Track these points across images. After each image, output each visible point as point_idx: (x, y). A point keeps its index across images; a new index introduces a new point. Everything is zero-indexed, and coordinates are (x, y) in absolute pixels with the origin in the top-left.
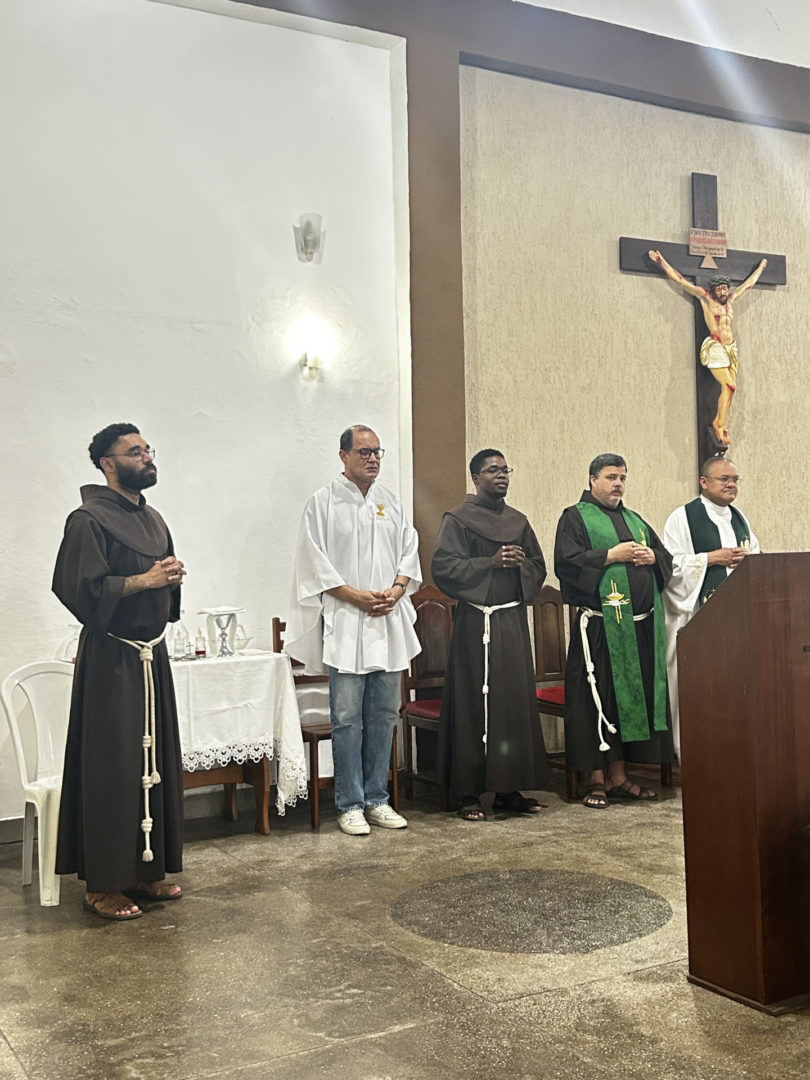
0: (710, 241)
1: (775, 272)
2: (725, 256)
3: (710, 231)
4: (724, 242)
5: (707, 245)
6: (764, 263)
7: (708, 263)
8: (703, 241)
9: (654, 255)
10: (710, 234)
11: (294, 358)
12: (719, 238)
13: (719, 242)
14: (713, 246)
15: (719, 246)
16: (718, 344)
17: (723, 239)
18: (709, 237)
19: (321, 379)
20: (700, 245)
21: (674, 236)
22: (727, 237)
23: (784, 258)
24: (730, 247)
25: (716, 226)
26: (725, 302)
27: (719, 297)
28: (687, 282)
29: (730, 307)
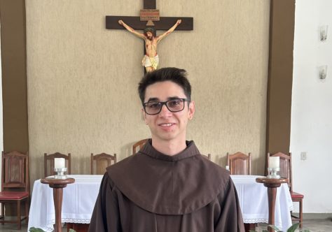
2: (159, 20)
5: (149, 16)
6: (179, 21)
7: (150, 23)
8: (147, 14)
9: (121, 22)
10: (151, 11)
13: (155, 14)
14: (152, 16)
15: (156, 16)
16: (147, 57)
17: (158, 12)
20: (145, 16)
21: (135, 13)
22: (161, 12)
23: (192, 18)
24: (161, 16)
25: (155, 8)
26: (151, 40)
27: (148, 38)
28: (136, 32)
29: (154, 41)
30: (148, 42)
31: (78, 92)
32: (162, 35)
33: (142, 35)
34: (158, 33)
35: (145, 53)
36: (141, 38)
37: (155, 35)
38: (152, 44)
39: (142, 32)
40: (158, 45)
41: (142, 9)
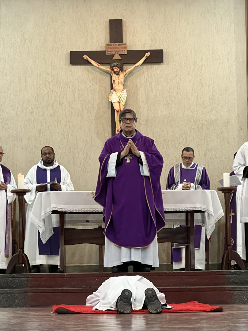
0: (118, 48)
2: (126, 53)
3: (117, 44)
4: (125, 48)
5: (116, 50)
7: (117, 57)
8: (114, 48)
9: (85, 57)
10: (117, 45)
12: (123, 46)
14: (119, 50)
15: (123, 49)
16: (114, 92)
17: (125, 46)
18: (117, 46)
20: (112, 50)
23: (162, 51)
24: (129, 49)
26: (118, 74)
27: (115, 72)
28: (101, 67)
29: (122, 75)
30: (115, 77)
32: (129, 68)
33: (109, 69)
35: (112, 88)
37: (122, 70)
41: (108, 42)
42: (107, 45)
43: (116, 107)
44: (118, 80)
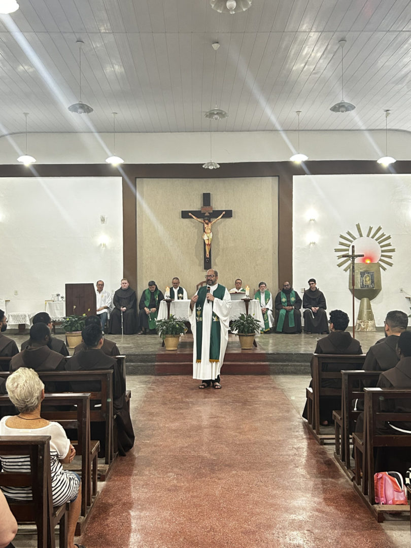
1: (228, 214)
2: (212, 212)
4: (212, 209)
6: (224, 213)
7: (207, 214)
9: (190, 214)
11: (99, 244)
15: (210, 210)
16: (206, 234)
18: (207, 208)
19: (106, 247)
20: (204, 210)
21: (198, 209)
22: (213, 207)
23: (231, 211)
24: (214, 210)
25: (210, 205)
26: (208, 224)
27: (206, 223)
28: (198, 220)
29: (210, 225)
30: (206, 226)
31: (165, 254)
32: (214, 220)
33: (203, 221)
34: (211, 220)
35: (204, 231)
36: (201, 222)
37: (210, 221)
38: (208, 226)
39: (203, 219)
40: (212, 227)
41: (202, 206)
42: (202, 207)
43: (207, 242)
44: (208, 227)
